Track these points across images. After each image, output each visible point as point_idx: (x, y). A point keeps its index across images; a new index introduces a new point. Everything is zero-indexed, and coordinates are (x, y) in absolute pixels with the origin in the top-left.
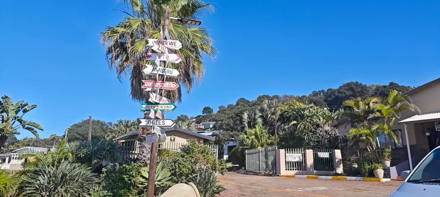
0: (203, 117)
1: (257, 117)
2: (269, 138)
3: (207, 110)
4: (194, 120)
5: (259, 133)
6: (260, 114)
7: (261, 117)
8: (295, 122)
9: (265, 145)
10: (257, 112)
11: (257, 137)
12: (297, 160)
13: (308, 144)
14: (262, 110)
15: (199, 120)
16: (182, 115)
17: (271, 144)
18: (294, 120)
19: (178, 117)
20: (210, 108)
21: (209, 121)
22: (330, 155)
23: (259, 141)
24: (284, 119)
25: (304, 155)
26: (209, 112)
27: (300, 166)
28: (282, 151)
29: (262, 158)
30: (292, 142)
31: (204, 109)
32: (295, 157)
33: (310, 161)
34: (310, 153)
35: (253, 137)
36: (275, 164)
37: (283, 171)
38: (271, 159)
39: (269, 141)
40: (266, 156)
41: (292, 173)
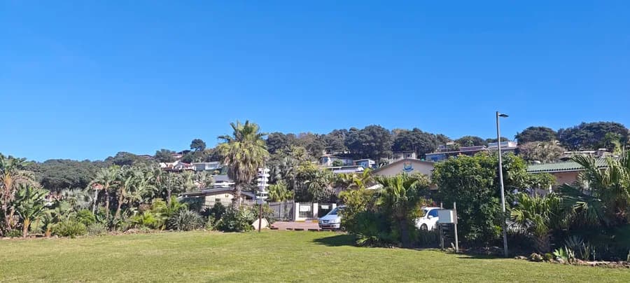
0: (193, 153)
1: (277, 172)
2: (287, 193)
3: (197, 144)
4: (179, 157)
5: (279, 188)
6: (280, 171)
7: (280, 173)
8: (308, 181)
9: (284, 199)
10: (278, 168)
11: (278, 191)
12: (307, 210)
13: (316, 199)
14: (281, 167)
15: (187, 158)
16: (163, 150)
17: (289, 198)
18: (308, 179)
19: (158, 152)
20: (202, 142)
21: (202, 161)
22: (330, 207)
23: (279, 195)
24: (300, 177)
25: (312, 207)
26: (201, 147)
27: (309, 214)
28: (298, 204)
29: (282, 209)
30: (304, 197)
31: (193, 142)
32: (306, 208)
33: (316, 211)
34: (316, 206)
35: (275, 191)
36: (292, 212)
37: (297, 218)
38: (289, 209)
39: (288, 196)
40: (286, 207)
41: (304, 219)
